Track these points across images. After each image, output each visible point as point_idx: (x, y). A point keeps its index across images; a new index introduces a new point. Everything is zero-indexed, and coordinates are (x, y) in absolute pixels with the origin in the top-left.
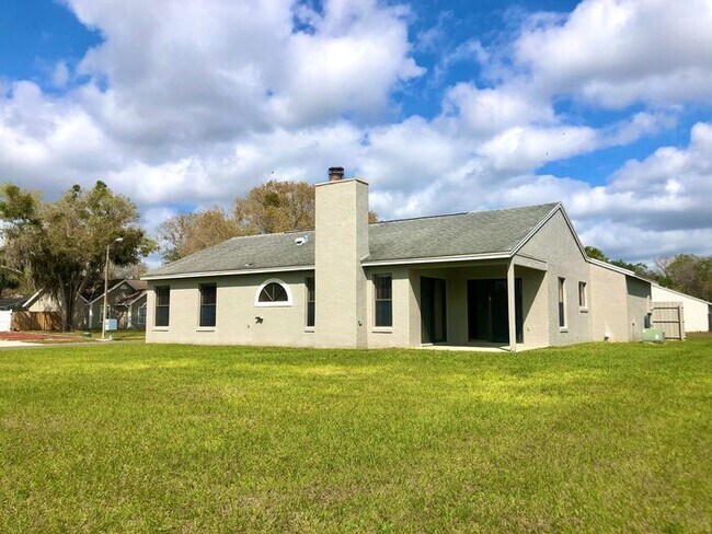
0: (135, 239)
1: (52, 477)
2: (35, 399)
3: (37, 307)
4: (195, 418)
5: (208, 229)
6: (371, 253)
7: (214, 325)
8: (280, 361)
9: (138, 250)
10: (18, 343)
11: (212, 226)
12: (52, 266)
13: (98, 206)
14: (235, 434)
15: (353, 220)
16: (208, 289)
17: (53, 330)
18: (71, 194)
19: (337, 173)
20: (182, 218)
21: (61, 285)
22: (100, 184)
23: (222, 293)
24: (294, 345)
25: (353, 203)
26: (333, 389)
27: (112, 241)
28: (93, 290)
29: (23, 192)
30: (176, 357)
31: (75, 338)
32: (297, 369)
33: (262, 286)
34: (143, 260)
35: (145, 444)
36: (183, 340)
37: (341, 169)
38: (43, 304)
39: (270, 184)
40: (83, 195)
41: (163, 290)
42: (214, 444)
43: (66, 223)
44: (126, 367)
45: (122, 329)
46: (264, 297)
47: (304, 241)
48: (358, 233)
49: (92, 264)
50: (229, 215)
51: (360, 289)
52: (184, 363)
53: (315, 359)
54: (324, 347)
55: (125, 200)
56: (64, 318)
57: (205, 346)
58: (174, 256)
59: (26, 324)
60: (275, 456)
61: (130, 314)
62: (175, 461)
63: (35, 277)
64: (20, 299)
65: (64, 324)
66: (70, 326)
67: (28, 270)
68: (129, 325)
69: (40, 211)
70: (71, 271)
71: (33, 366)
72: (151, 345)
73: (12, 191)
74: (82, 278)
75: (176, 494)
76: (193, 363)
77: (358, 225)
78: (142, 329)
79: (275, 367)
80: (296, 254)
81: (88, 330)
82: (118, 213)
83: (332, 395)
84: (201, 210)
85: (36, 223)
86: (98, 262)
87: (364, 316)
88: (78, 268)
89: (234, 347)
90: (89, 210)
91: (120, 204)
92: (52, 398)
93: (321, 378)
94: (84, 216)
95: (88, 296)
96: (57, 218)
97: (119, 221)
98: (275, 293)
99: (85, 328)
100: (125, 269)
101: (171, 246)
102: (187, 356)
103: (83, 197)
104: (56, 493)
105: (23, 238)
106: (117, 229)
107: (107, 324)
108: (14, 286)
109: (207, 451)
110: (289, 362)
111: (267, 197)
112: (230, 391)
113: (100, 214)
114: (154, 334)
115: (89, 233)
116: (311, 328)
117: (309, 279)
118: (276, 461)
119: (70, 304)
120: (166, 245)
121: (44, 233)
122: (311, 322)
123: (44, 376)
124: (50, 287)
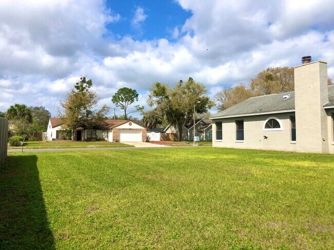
0: (205, 101)
1: (184, 201)
2: (173, 168)
3: (169, 131)
4: (240, 182)
5: (238, 94)
6: (330, 101)
7: (243, 139)
8: (278, 158)
9: (207, 106)
10: (163, 146)
11: (240, 93)
12: (174, 115)
13: (190, 88)
14: (261, 191)
15: (318, 84)
16: (240, 122)
17: (175, 141)
18: (179, 84)
19: (307, 59)
20: (226, 90)
21: (177, 122)
22: (190, 79)
23: (246, 124)
24: (284, 150)
25: (318, 74)
26: (311, 173)
27: (195, 103)
28: (189, 124)
29: (162, 85)
30: (227, 154)
31: (183, 144)
32: (287, 162)
33: (267, 121)
34: (209, 110)
35: (219, 191)
36: (229, 146)
37: (310, 57)
38: (171, 130)
39: (268, 70)
40: (184, 84)
41: (219, 123)
42: (250, 195)
43: (177, 96)
44: (206, 157)
45: (201, 141)
46: (267, 126)
47: (288, 97)
48: (321, 91)
49: (188, 113)
50: (248, 87)
51: (324, 121)
52: (231, 156)
53: (298, 157)
54: (302, 152)
55: (200, 85)
56: (179, 136)
57: (239, 149)
58: (223, 108)
59: (165, 138)
60: (283, 204)
61: (204, 134)
62: (234, 201)
63: (168, 119)
64: (162, 128)
65: (179, 138)
66: (181, 139)
67: (165, 117)
68: (204, 139)
69: (168, 92)
70: (180, 116)
71: (170, 155)
72: (215, 148)
73: (158, 85)
74: (185, 119)
75: (237, 216)
76: (235, 157)
77: (320, 86)
78: (211, 141)
79: (276, 161)
80: (284, 104)
81: (188, 141)
82: (198, 91)
83: (311, 177)
84: (234, 86)
85: (167, 97)
86: (191, 112)
87: (326, 136)
88: (183, 115)
89: (254, 150)
90: (186, 90)
91: (198, 87)
92: (179, 168)
93: (303, 168)
94: (184, 93)
95: (187, 127)
96: (174, 95)
97: (198, 94)
98: (273, 124)
99: (187, 140)
100: (202, 115)
101: (221, 104)
102: (232, 153)
103: (184, 85)
104: (187, 208)
105: (163, 104)
106: (198, 98)
107: (196, 139)
108: (160, 123)
109: (248, 198)
110: (283, 159)
111: (266, 76)
112: (255, 171)
113: (191, 92)
114: (216, 143)
115: (187, 100)
116: (294, 142)
117: (292, 117)
118: (284, 206)
119: (181, 130)
120: (218, 103)
121: (170, 101)
122: (294, 138)
123: (175, 159)
124: (173, 123)
